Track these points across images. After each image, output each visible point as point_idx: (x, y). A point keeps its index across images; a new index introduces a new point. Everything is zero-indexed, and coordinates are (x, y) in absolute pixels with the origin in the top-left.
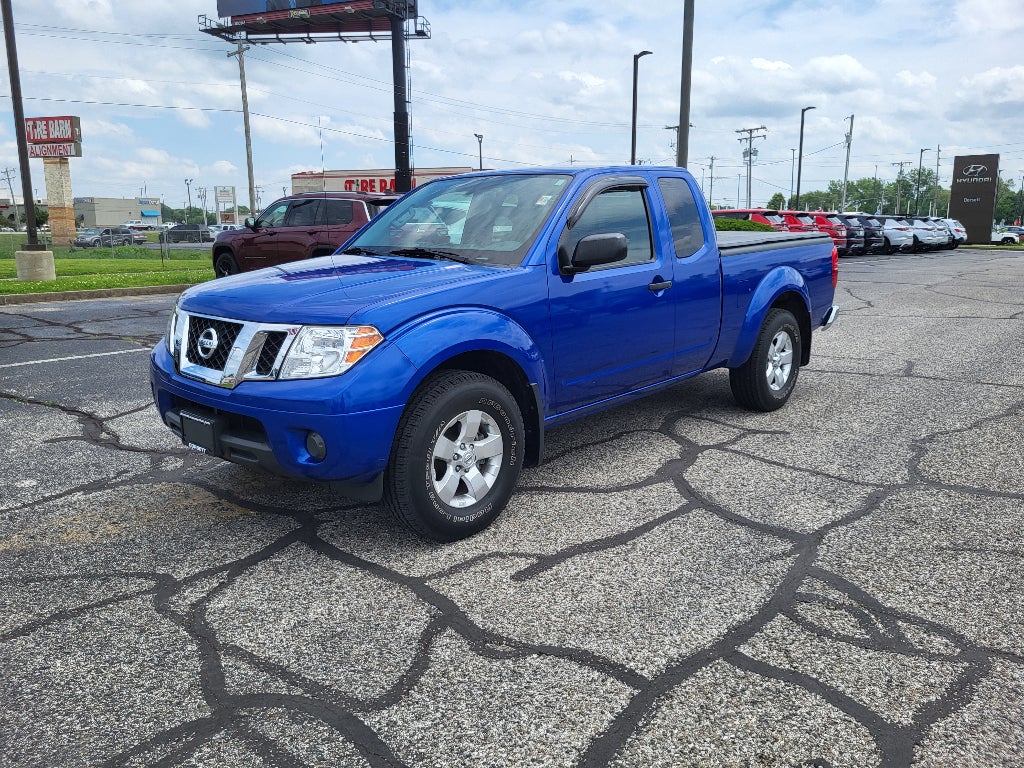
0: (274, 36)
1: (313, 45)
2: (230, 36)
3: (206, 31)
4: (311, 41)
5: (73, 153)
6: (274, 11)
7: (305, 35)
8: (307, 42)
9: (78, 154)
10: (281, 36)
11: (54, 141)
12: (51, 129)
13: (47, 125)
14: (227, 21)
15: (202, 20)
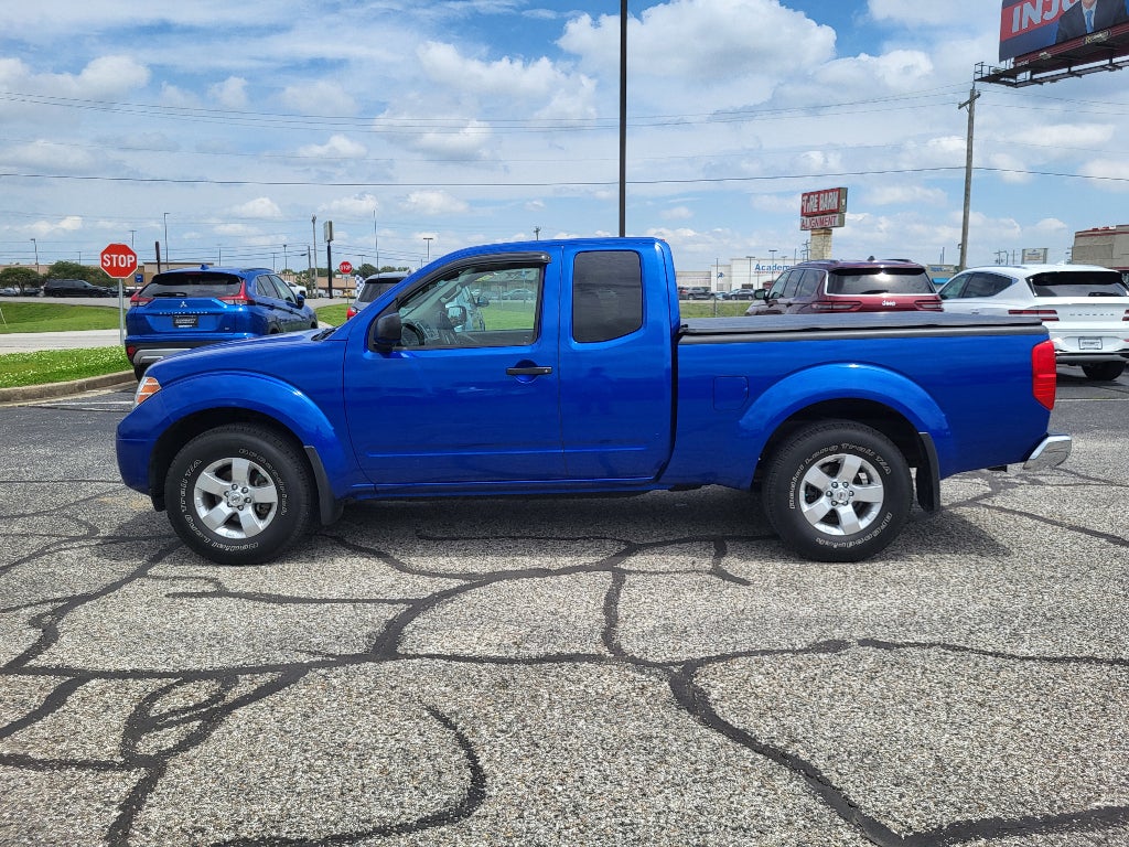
0: (1066, 70)
1: (1118, 71)
2: (1011, 80)
3: (982, 79)
4: (1115, 67)
5: (837, 224)
6: (1066, 40)
7: (1107, 62)
8: (1110, 70)
9: (842, 224)
10: (1074, 69)
11: (824, 213)
12: (821, 202)
13: (818, 198)
14: (1008, 64)
15: (979, 68)
